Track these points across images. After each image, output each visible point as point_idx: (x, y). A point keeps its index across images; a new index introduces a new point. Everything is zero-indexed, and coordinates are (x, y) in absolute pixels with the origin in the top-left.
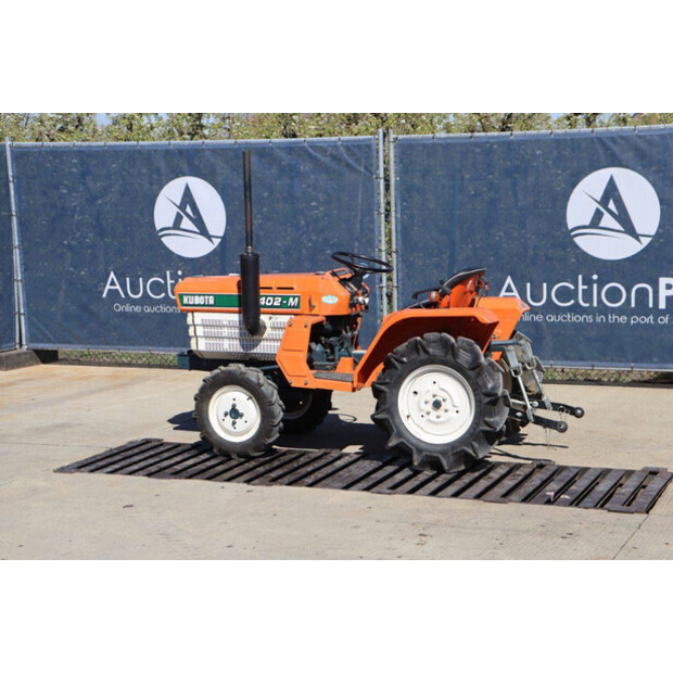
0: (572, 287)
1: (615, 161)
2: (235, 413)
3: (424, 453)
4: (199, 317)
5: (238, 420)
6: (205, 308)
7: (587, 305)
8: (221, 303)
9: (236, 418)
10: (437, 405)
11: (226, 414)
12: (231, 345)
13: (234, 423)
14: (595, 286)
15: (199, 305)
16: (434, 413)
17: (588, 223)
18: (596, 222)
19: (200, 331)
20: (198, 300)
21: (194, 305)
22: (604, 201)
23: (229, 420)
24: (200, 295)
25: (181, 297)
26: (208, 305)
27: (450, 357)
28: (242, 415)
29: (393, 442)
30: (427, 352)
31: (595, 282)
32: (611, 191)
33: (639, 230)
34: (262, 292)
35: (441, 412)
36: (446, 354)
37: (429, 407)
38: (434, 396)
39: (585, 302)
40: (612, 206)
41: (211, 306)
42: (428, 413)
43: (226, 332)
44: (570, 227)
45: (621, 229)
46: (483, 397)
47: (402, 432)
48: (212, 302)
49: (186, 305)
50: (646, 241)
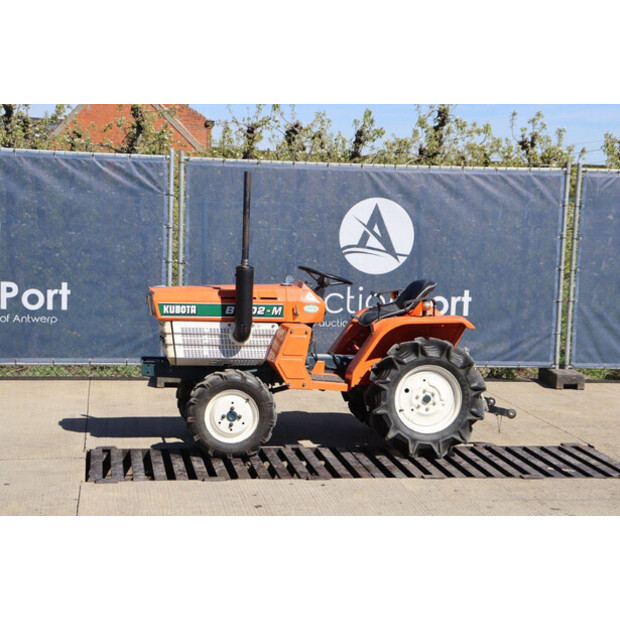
0: (342, 297)
1: (379, 193)
2: (232, 416)
3: (418, 443)
4: (178, 326)
5: (236, 423)
6: (186, 317)
7: (353, 312)
8: (203, 312)
9: (234, 420)
10: (426, 400)
11: (223, 417)
12: (210, 352)
13: (231, 425)
14: (361, 296)
15: (180, 314)
16: (423, 407)
17: (356, 243)
18: (363, 242)
19: (179, 339)
20: (178, 309)
21: (175, 314)
22: (370, 226)
23: (226, 422)
24: (181, 305)
25: (161, 306)
26: (190, 314)
27: (444, 359)
28: (239, 418)
29: (391, 434)
30: (424, 354)
31: (361, 292)
32: (376, 218)
33: (398, 250)
34: (255, 302)
35: (429, 405)
36: (441, 355)
37: (420, 401)
38: (424, 392)
39: (352, 309)
40: (376, 229)
41: (193, 315)
42: (418, 407)
43: (206, 339)
44: (342, 246)
45: (383, 248)
46: (470, 391)
47: (398, 425)
48: (194, 311)
49: (166, 314)
50: (402, 260)
